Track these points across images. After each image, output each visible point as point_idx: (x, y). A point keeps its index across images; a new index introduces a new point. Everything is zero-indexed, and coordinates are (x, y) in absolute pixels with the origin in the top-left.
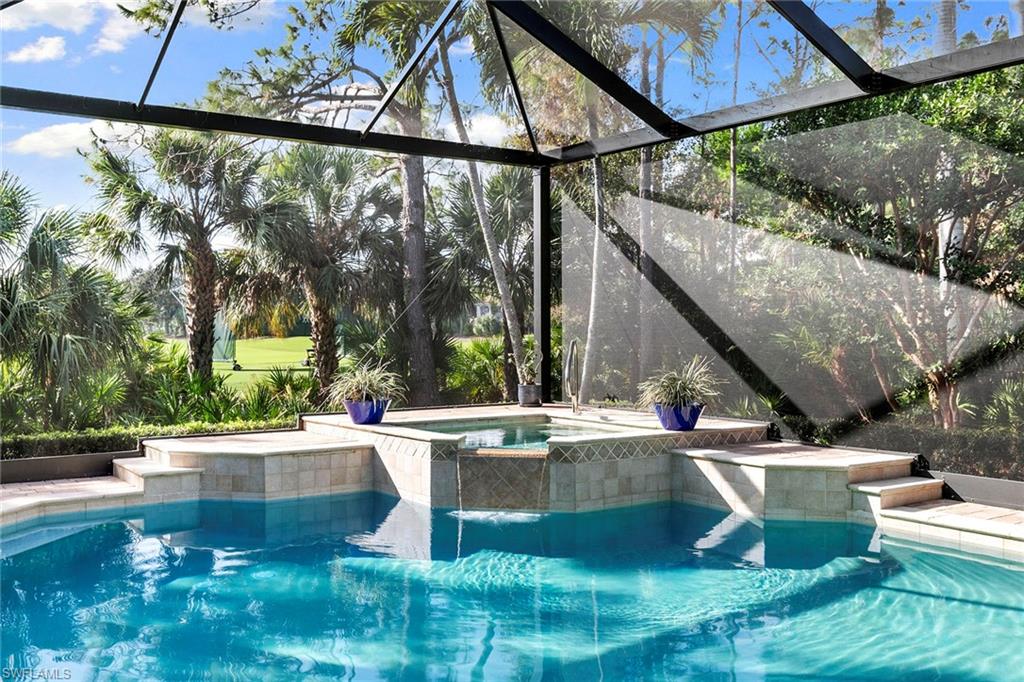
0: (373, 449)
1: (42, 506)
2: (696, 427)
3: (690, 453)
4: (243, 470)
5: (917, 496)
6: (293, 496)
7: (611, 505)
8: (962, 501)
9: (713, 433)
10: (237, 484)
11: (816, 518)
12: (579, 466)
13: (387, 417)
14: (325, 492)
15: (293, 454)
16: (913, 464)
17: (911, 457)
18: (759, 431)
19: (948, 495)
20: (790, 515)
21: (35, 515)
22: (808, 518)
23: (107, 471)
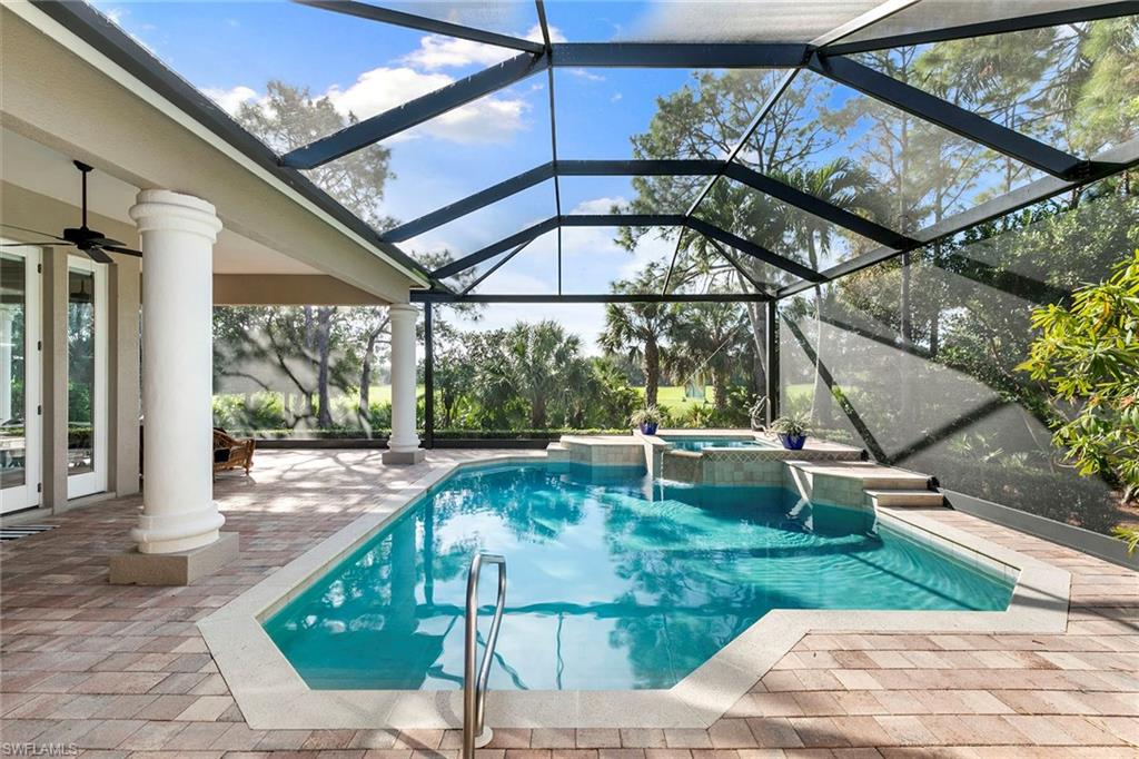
0: (643, 446)
1: (510, 458)
2: (804, 447)
3: (788, 462)
4: (584, 450)
5: (918, 501)
6: (605, 464)
7: (738, 485)
8: (953, 509)
9: (816, 453)
10: (582, 457)
11: (843, 507)
12: (717, 464)
13: (658, 432)
14: (620, 464)
15: (611, 446)
16: (929, 482)
17: (928, 477)
18: (854, 454)
19: (946, 504)
20: (828, 503)
21: (506, 461)
22: (838, 506)
23: (544, 447)
